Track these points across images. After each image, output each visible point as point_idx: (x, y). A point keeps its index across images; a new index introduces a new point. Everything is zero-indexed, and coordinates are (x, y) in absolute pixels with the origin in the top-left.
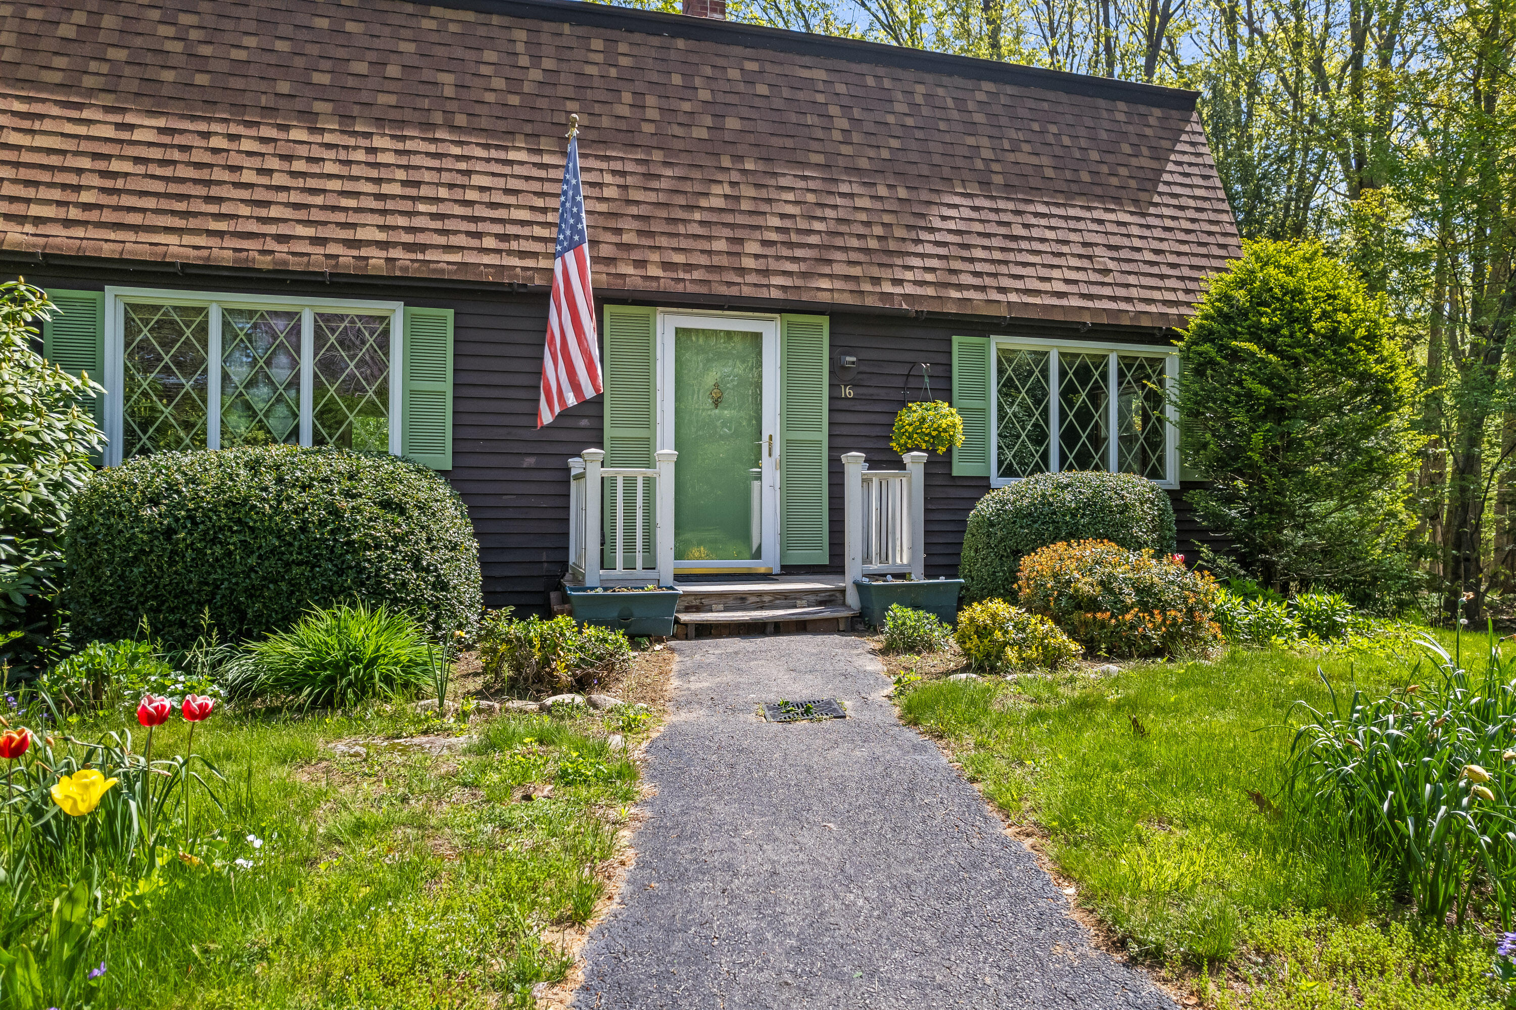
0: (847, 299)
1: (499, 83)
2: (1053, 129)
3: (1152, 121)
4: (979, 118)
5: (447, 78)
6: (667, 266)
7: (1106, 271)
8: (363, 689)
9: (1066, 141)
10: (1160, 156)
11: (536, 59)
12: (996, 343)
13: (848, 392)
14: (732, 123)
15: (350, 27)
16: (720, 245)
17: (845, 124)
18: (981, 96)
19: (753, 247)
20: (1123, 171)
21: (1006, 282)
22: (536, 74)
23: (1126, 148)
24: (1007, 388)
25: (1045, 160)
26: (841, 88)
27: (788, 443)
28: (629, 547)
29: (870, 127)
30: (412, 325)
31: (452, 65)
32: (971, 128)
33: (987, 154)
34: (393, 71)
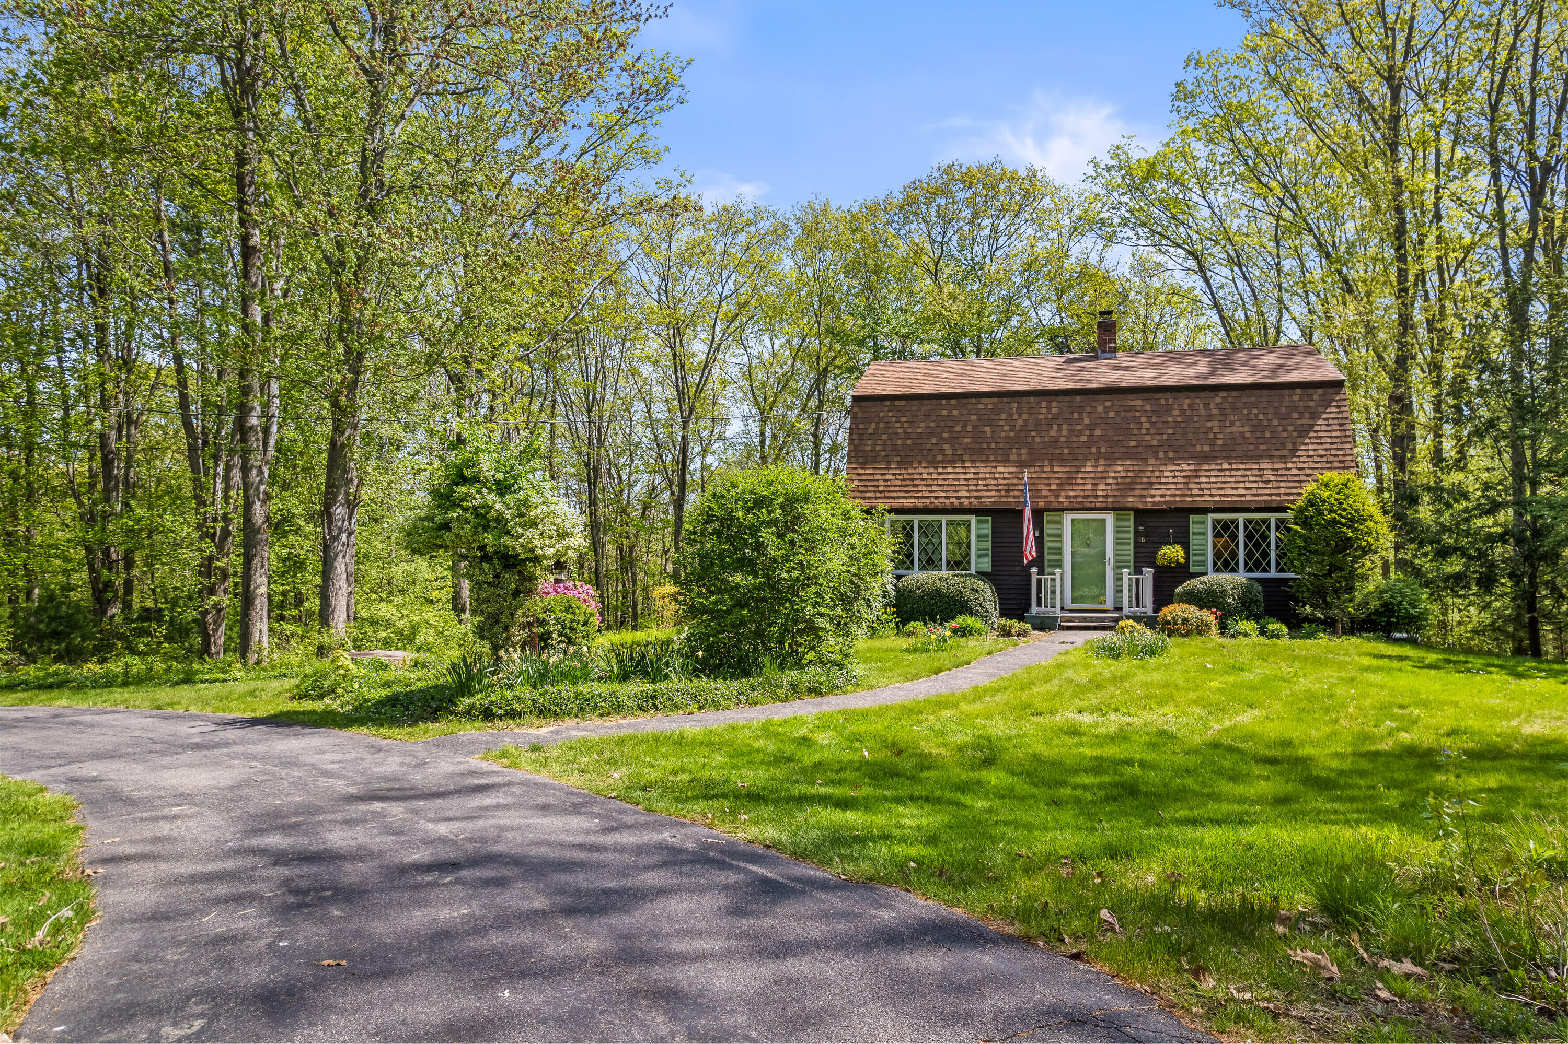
0: (1140, 506)
1: (1006, 428)
2: (1255, 411)
3: (1315, 397)
4: (1215, 412)
5: (987, 429)
6: (1067, 497)
7: (1269, 482)
8: (970, 633)
9: (1261, 417)
10: (1315, 416)
11: (1020, 415)
12: (1211, 517)
13: (1143, 540)
14: (1098, 432)
15: (955, 412)
16: (1089, 487)
17: (1147, 425)
18: (1218, 400)
19: (1102, 487)
20: (1291, 428)
21: (1214, 492)
22: (1020, 422)
23: (1295, 415)
24: (1217, 535)
25: (1247, 429)
26: (1148, 408)
27: (1116, 561)
28: (1053, 598)
29: (1159, 425)
30: (977, 522)
31: (990, 423)
32: (1210, 418)
33: (1216, 430)
34: (969, 428)
